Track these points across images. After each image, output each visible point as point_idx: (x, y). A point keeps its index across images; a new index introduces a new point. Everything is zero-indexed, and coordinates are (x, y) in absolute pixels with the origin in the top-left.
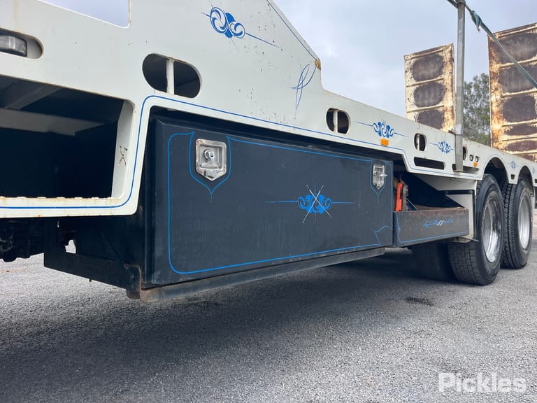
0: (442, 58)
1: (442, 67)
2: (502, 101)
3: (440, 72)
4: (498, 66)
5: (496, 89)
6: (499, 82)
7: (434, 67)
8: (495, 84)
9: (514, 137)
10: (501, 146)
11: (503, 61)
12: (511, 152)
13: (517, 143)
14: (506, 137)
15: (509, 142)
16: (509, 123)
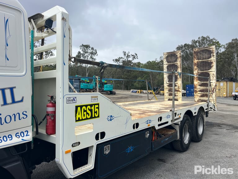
0: (177, 55)
1: (177, 59)
2: (198, 74)
3: (176, 61)
4: (197, 61)
5: (196, 69)
6: (197, 67)
7: (174, 59)
8: (196, 67)
9: (202, 87)
10: (197, 90)
11: (198, 59)
12: (201, 93)
13: (203, 89)
14: (199, 87)
15: (200, 89)
16: (200, 82)
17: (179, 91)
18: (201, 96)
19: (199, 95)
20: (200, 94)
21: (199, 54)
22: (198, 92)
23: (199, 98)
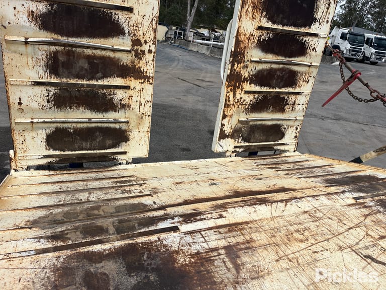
9: (270, 57)
10: (245, 73)
12: (258, 89)
13: (271, 70)
15: (260, 67)
16: (269, 25)
17: (139, 74)
18: (256, 107)
19: (249, 99)
20: (251, 97)
22: (248, 87)
23: (243, 118)
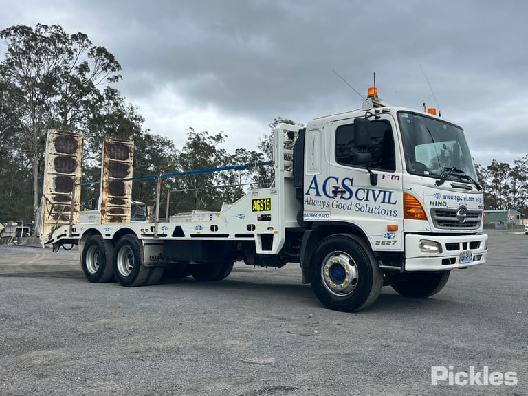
0: (76, 142)
1: (76, 148)
2: (109, 182)
3: (75, 151)
4: (109, 159)
5: (106, 173)
6: (108, 169)
7: (71, 147)
11: (111, 157)
12: (111, 214)
14: (109, 204)
15: (111, 208)
16: (111, 196)
17: (75, 211)
21: (112, 149)
